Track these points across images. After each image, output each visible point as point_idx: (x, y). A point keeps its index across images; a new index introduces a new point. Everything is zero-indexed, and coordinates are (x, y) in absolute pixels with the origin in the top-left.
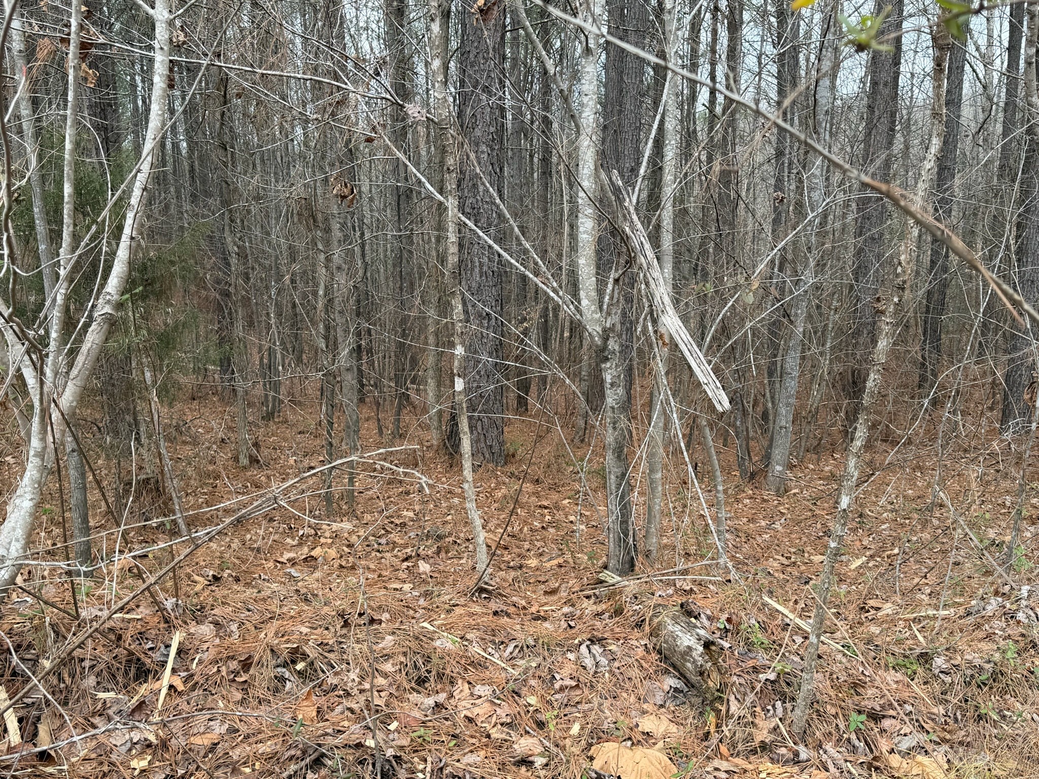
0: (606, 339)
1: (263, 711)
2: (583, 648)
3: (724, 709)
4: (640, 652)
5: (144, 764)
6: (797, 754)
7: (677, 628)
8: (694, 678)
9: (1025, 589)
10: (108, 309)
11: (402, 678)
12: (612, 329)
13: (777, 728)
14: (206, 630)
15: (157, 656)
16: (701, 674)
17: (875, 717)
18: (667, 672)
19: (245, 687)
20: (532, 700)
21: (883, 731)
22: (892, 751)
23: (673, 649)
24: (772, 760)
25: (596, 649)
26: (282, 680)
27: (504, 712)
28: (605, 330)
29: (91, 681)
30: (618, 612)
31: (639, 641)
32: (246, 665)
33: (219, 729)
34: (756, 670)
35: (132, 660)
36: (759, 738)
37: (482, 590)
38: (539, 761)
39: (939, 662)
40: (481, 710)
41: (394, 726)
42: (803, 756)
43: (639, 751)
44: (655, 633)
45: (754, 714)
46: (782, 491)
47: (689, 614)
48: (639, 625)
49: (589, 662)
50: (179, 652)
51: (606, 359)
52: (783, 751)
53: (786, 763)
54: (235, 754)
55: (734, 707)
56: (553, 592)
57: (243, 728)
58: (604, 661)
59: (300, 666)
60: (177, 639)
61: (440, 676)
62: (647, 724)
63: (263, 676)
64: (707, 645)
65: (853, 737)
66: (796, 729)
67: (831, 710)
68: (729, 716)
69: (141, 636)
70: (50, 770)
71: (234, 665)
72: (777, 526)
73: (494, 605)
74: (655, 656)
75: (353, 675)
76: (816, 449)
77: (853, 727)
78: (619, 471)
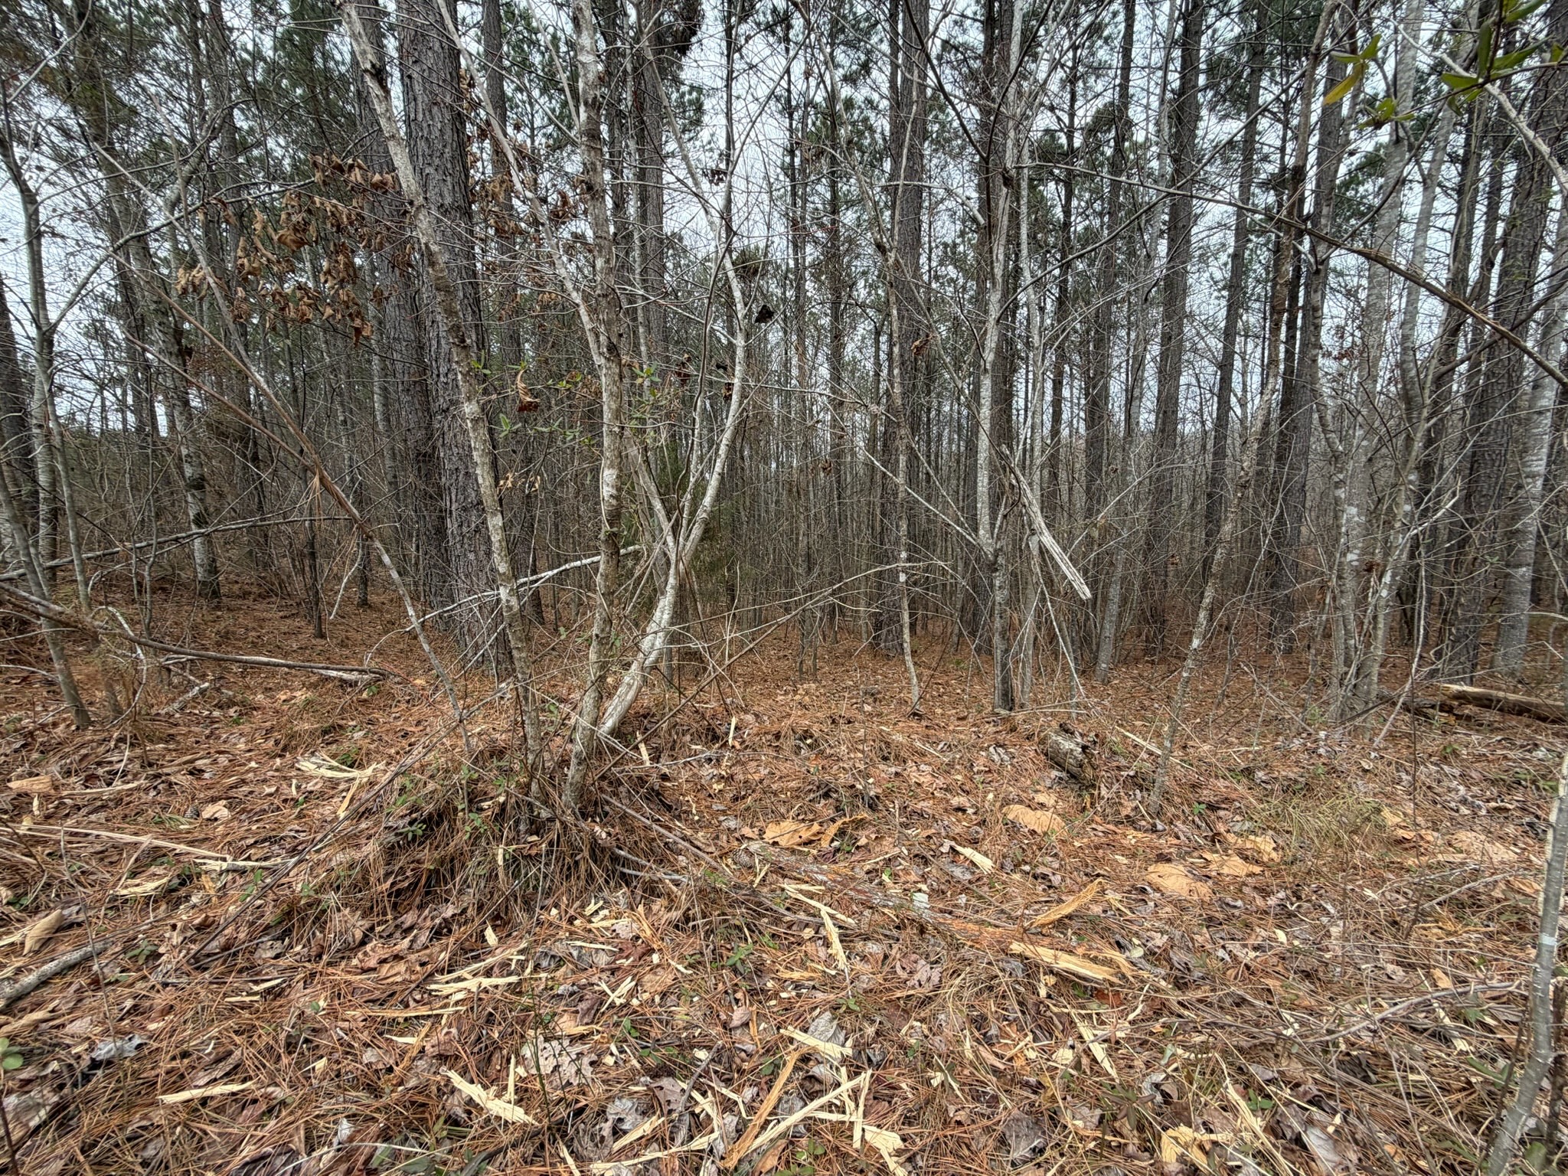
0: (996, 557)
1: (788, 764)
2: (991, 749)
3: (1096, 793)
4: (1032, 754)
5: (721, 787)
6: (1154, 825)
7: (1059, 739)
8: (1075, 770)
9: (1322, 734)
10: (704, 515)
11: (872, 755)
12: (1001, 549)
13: (1137, 808)
14: (750, 718)
15: (723, 729)
16: (1081, 766)
17: (1212, 808)
18: (1052, 767)
19: (777, 749)
20: (959, 777)
21: (1219, 818)
22: (1228, 831)
23: (1057, 752)
24: (1135, 829)
25: (1000, 750)
26: (800, 748)
27: (940, 782)
28: (996, 550)
29: (688, 738)
30: (1013, 730)
31: (1031, 748)
32: (777, 736)
33: (764, 772)
34: (1119, 768)
35: (710, 729)
36: (1124, 813)
37: (915, 714)
38: (970, 811)
39: (1260, 775)
40: (925, 780)
41: (871, 781)
42: (1160, 827)
43: (1039, 813)
44: (1042, 741)
45: (1119, 797)
46: (1106, 682)
47: (1067, 731)
48: (1029, 738)
49: (996, 757)
50: (736, 728)
51: (996, 570)
52: (1143, 823)
53: (1146, 831)
54: (774, 787)
55: (1104, 791)
56: (963, 719)
57: (778, 773)
58: (1006, 758)
59: (809, 741)
60: (734, 721)
61: (897, 757)
62: (1041, 798)
63: (788, 744)
64: (1084, 748)
65: (1197, 819)
66: (1152, 810)
67: (1177, 800)
68: (1100, 797)
69: (714, 717)
70: (668, 784)
71: (769, 737)
72: (1106, 702)
73: (924, 723)
74: (1043, 757)
75: (843, 748)
76: (1125, 662)
77: (1196, 812)
78: (1003, 647)
